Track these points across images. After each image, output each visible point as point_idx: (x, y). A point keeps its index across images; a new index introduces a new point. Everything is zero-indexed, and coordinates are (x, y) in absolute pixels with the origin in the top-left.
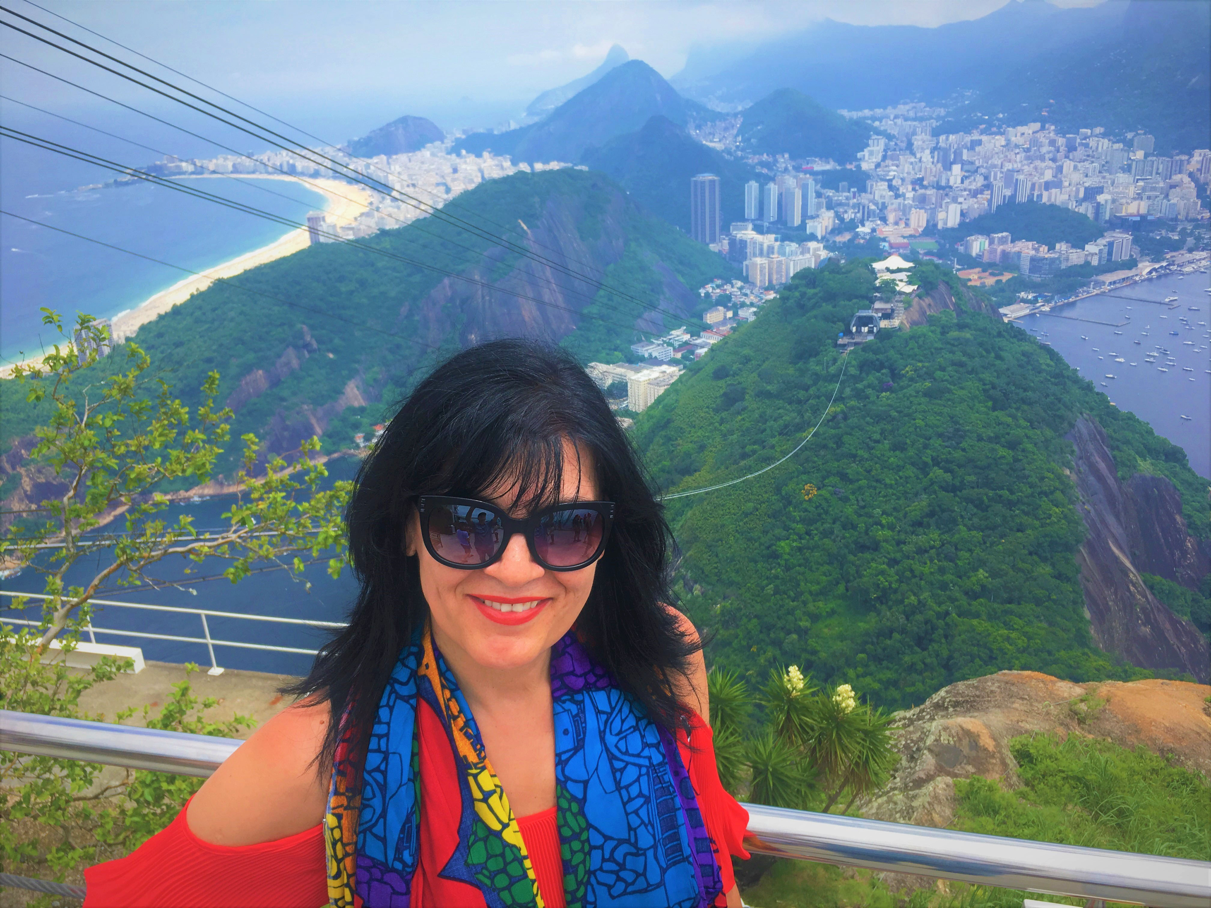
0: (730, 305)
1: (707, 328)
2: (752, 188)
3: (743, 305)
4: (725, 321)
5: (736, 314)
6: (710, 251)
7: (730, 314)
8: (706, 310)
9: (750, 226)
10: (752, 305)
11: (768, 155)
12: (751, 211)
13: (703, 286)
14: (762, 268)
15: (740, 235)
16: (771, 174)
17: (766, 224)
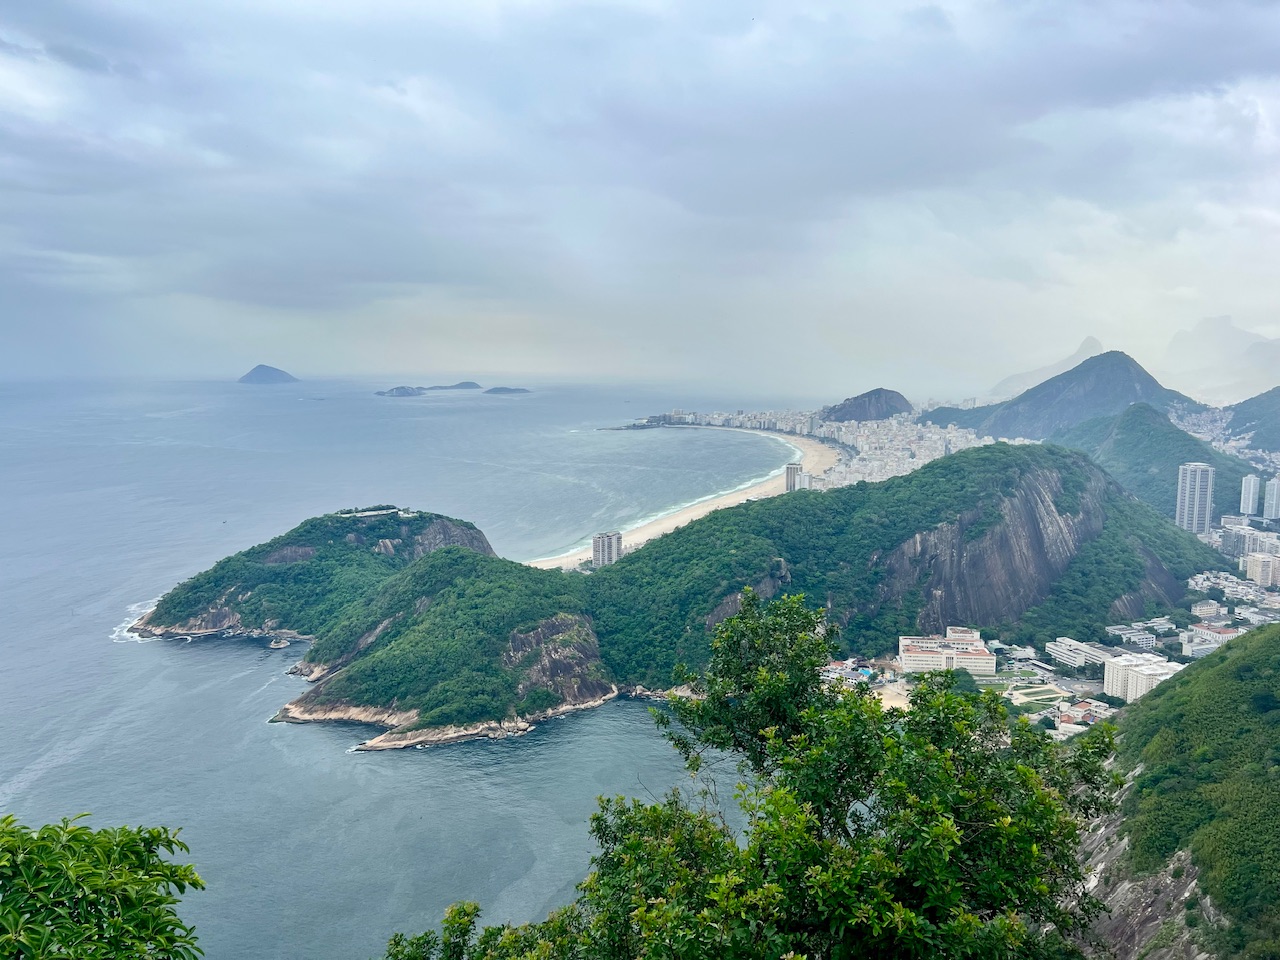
0: (1224, 599)
1: (1196, 620)
2: (1249, 484)
3: (1241, 602)
4: (1218, 617)
5: (1231, 612)
6: (1201, 543)
7: (1224, 611)
8: (1196, 602)
9: (1246, 521)
10: (1253, 604)
11: (1264, 452)
12: (1247, 504)
13: (1192, 575)
14: (1266, 564)
15: (1236, 529)
16: (1271, 470)
17: (1265, 521)
